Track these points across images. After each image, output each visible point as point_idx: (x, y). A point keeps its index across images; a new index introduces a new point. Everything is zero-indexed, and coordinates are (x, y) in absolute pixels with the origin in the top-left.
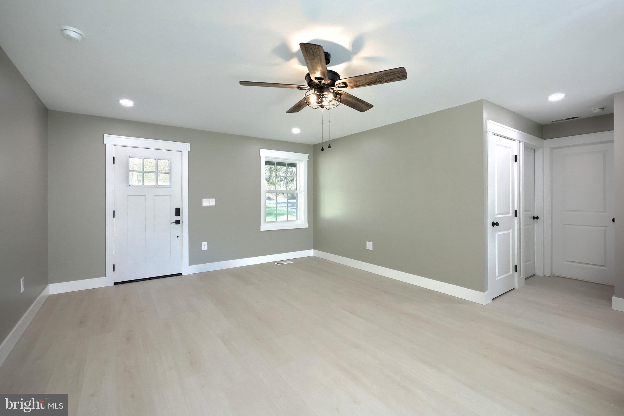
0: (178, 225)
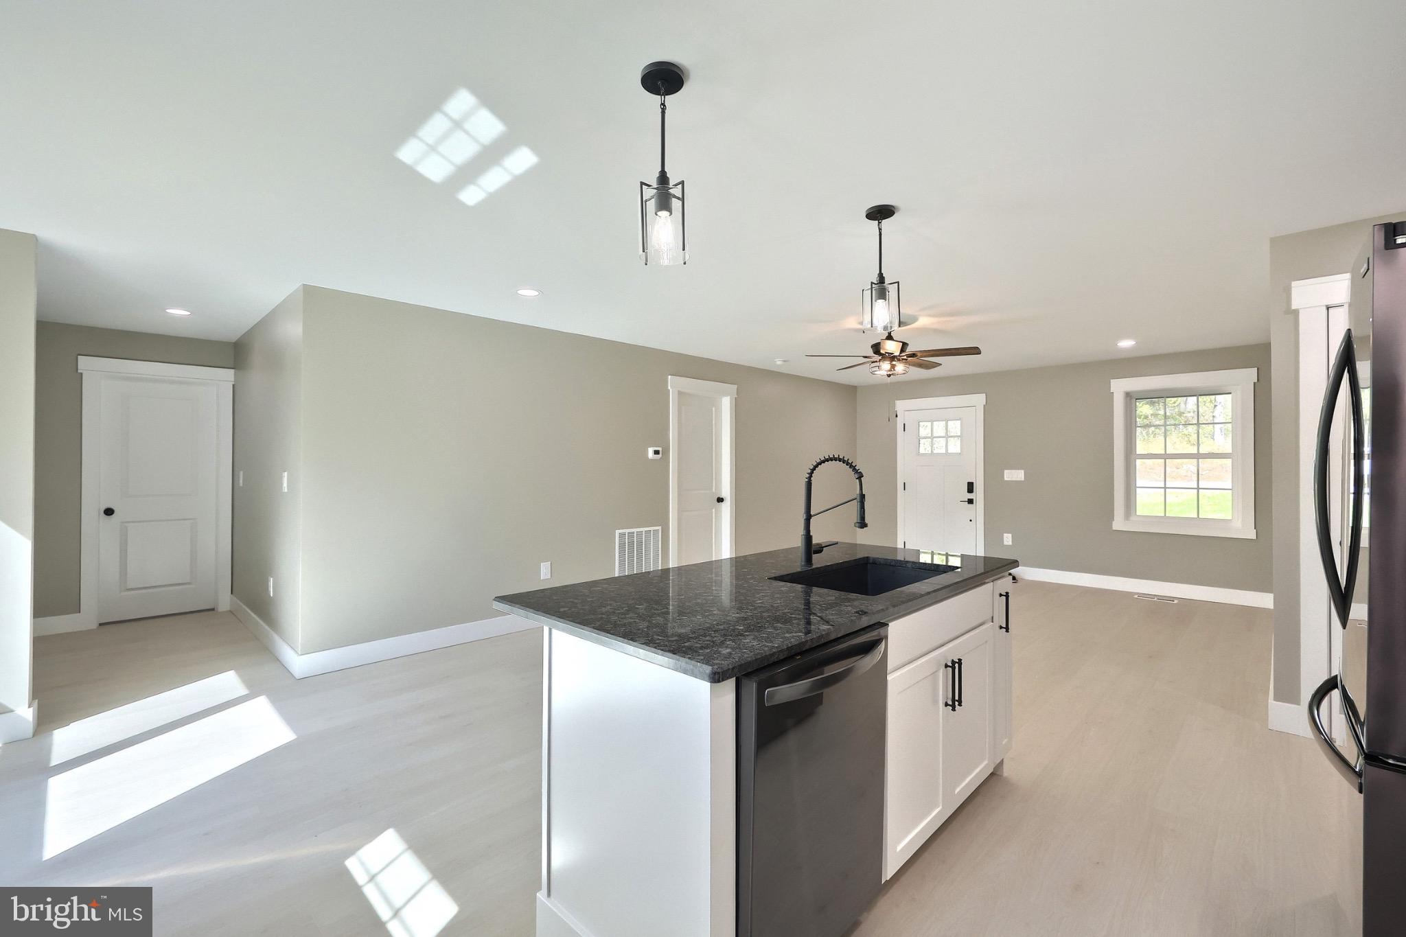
0: (971, 505)
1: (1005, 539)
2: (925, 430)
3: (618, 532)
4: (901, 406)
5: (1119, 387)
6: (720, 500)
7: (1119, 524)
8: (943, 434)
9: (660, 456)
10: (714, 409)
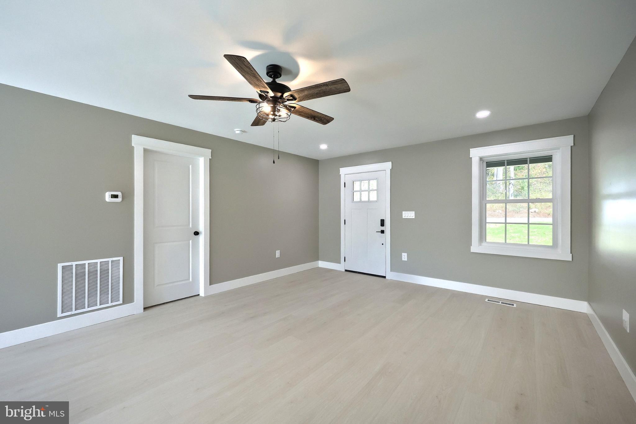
0: (383, 234)
1: (403, 257)
2: (357, 186)
3: (60, 266)
4: (343, 171)
5: (476, 153)
6: (197, 233)
7: (475, 248)
8: (367, 189)
9: (119, 200)
10: (191, 166)
